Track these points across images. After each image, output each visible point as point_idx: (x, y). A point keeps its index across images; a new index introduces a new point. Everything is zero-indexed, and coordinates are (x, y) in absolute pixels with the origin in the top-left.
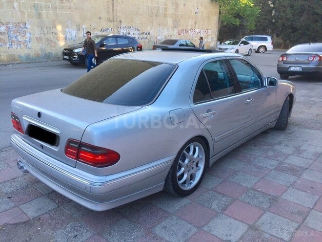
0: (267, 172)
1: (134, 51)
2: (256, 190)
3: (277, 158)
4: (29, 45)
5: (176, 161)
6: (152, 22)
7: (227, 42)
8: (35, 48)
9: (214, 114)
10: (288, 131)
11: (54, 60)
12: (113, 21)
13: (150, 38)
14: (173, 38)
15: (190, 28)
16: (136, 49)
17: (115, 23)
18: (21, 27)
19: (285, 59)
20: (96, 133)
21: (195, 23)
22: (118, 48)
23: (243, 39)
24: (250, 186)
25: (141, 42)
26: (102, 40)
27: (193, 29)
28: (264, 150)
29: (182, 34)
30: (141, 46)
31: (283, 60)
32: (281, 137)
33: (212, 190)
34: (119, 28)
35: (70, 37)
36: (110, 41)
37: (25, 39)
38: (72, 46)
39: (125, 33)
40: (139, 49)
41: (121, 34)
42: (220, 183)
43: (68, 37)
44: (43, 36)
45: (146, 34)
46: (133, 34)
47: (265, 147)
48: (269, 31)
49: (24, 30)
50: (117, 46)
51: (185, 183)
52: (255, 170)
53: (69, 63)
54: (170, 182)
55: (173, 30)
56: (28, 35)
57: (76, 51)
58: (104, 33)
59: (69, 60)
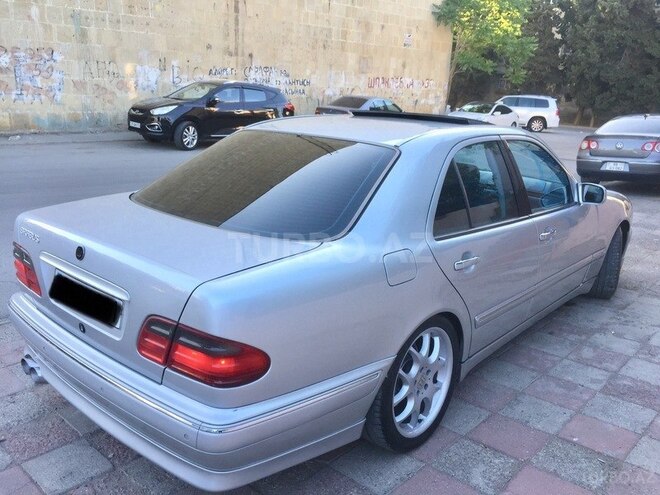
0: (586, 397)
1: (277, 116)
2: (568, 441)
3: (604, 365)
4: (59, 95)
5: (393, 370)
6: (315, 60)
7: (467, 107)
8: (69, 103)
9: (476, 262)
10: (618, 302)
11: (110, 131)
12: (237, 54)
13: (311, 91)
14: (357, 94)
15: (391, 74)
16: (280, 113)
17: (240, 58)
18: (42, 57)
19: (593, 146)
20: (215, 304)
21: (404, 66)
22: (244, 109)
23: (499, 103)
24: (552, 430)
25: (293, 100)
26: (212, 93)
27: (399, 78)
28: (572, 343)
29: (376, 87)
30: (293, 108)
31: (589, 147)
32: (604, 315)
33: (466, 437)
34: (247, 68)
35: (146, 83)
36: (229, 95)
37: (50, 84)
38: (149, 102)
39: (258, 80)
40: (287, 113)
41: (251, 82)
42: (484, 422)
43: (140, 83)
44: (88, 79)
45: (303, 83)
46: (276, 81)
47: (572, 337)
48: (551, 87)
49: (48, 64)
50: (243, 105)
51: (408, 420)
52: (559, 390)
53: (141, 137)
54: (378, 421)
55: (359, 78)
56: (56, 75)
57: (156, 112)
58: (217, 79)
59: (142, 131)
